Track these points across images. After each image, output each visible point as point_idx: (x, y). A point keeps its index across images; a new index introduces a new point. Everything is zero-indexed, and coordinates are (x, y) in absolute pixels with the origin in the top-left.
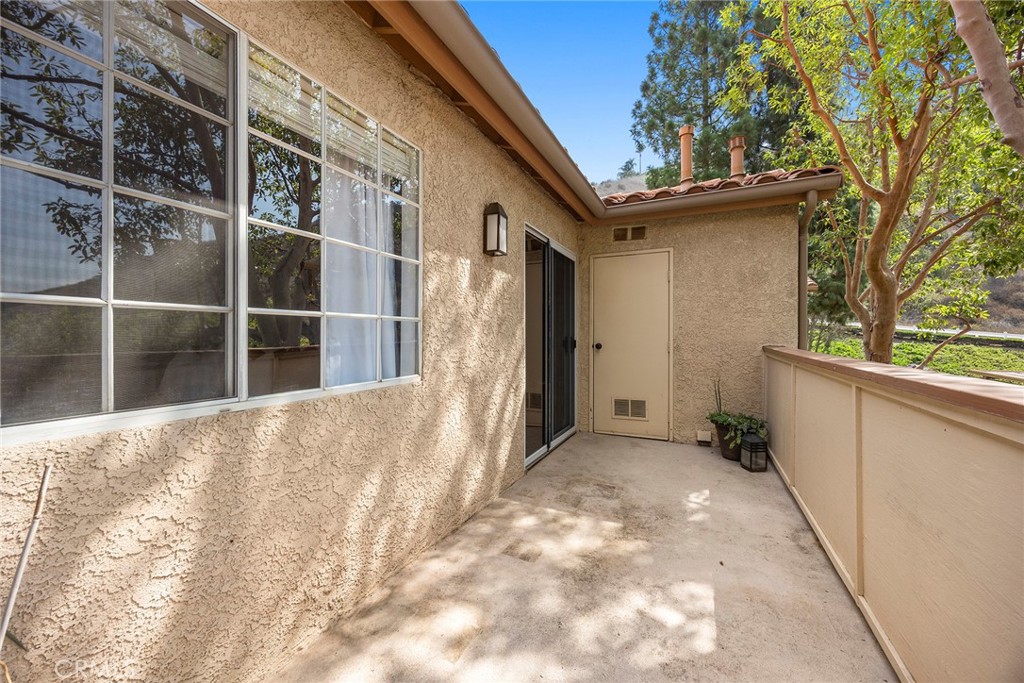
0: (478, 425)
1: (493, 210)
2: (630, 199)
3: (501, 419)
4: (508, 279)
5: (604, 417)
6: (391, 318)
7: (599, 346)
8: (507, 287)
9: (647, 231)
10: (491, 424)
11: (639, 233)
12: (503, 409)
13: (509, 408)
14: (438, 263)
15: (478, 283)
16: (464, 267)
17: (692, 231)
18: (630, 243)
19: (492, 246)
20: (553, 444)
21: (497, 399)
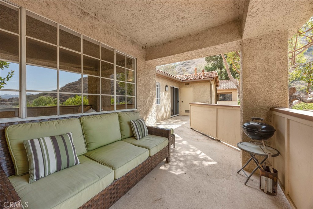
0: (165, 110)
1: (167, 86)
2: (186, 80)
3: (167, 110)
4: (169, 93)
5: (183, 113)
6: (157, 99)
7: (182, 102)
8: (168, 94)
9: (190, 84)
10: (166, 110)
11: (188, 84)
12: (168, 109)
13: (169, 109)
14: (161, 93)
15: (165, 94)
16: (164, 93)
17: (196, 84)
18: (187, 86)
19: (166, 90)
20: (175, 116)
21: (167, 108)
